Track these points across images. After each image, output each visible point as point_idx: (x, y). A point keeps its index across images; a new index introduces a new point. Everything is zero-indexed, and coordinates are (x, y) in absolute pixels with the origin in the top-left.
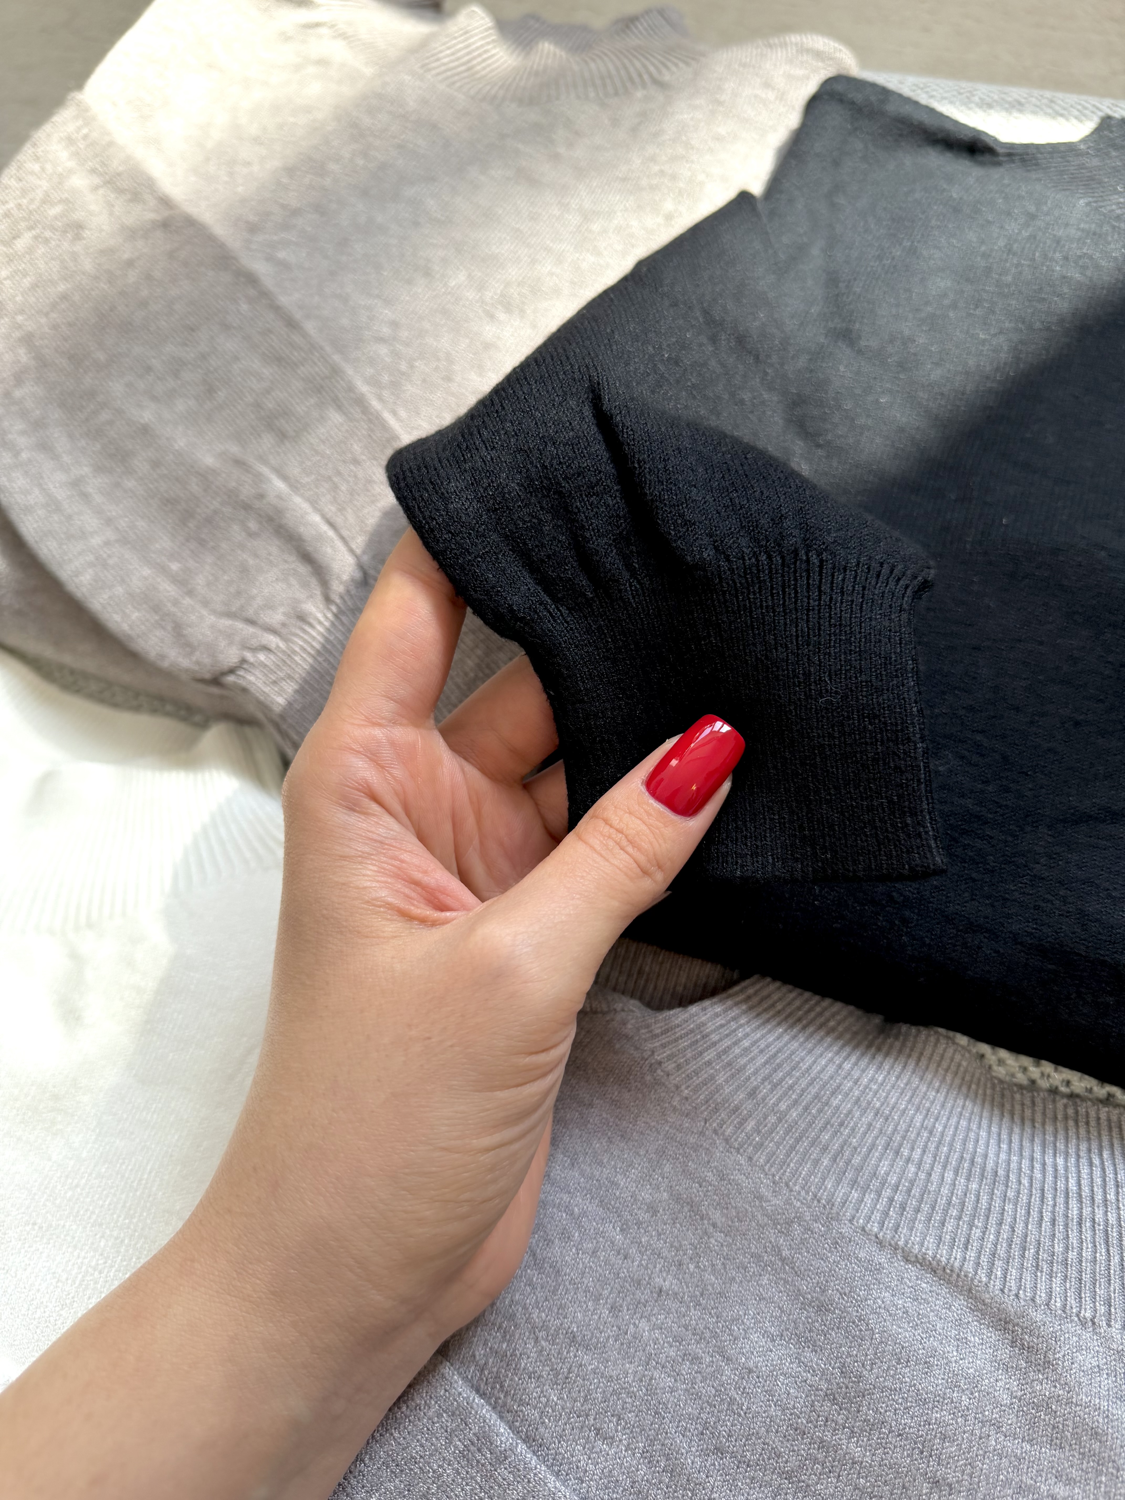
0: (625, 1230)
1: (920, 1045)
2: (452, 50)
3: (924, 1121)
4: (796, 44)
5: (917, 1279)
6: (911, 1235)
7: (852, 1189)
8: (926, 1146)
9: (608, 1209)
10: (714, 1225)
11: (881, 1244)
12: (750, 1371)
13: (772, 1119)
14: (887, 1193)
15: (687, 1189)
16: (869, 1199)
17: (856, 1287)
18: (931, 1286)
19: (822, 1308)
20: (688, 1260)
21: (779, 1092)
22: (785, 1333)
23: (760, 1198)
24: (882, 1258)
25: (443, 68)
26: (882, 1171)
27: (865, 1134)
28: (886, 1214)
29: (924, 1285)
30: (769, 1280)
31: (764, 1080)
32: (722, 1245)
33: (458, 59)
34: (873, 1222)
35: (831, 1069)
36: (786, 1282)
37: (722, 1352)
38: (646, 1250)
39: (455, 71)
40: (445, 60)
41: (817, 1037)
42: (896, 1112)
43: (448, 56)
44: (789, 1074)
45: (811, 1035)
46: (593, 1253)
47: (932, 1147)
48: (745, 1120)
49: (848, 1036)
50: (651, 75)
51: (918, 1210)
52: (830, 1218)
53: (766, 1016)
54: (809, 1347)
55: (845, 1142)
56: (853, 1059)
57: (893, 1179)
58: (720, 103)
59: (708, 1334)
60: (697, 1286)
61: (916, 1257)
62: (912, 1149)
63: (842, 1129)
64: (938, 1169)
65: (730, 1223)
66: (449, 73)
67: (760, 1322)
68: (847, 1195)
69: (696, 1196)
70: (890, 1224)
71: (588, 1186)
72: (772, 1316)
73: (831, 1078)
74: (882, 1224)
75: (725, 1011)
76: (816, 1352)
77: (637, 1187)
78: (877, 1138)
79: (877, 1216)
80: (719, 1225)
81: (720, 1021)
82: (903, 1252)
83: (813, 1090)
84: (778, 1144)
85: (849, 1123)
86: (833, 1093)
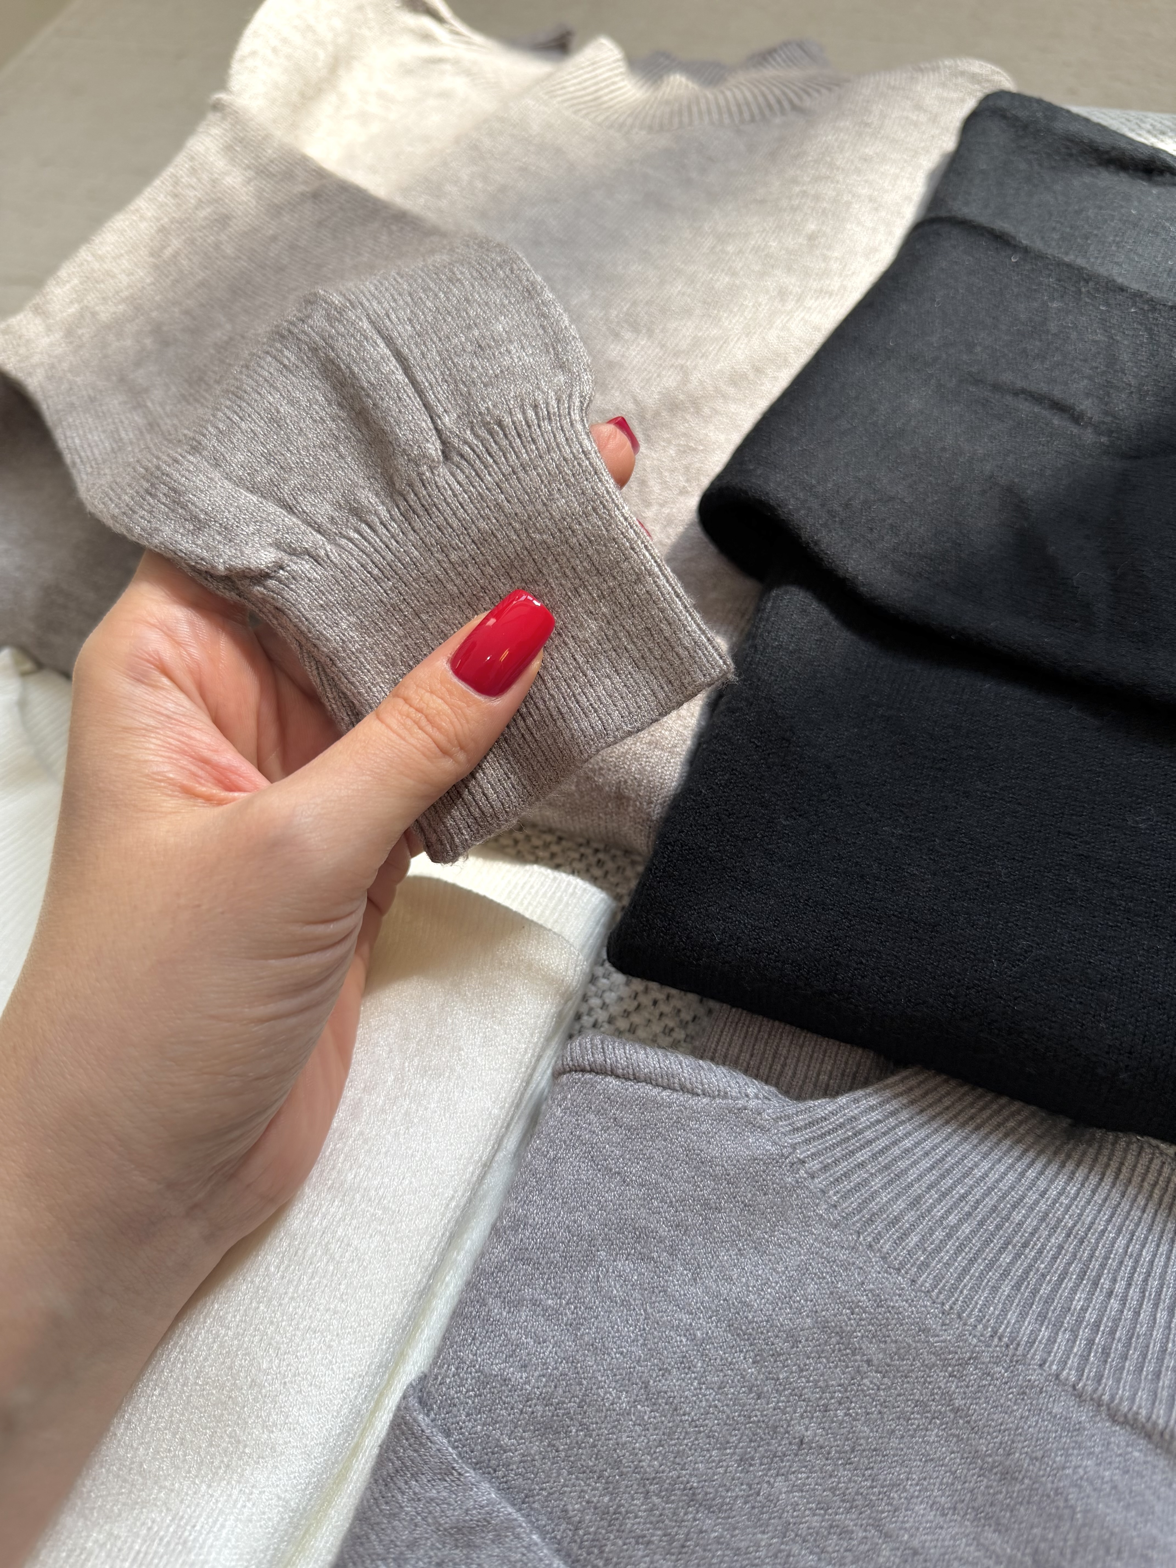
0: (758, 1362)
1: (1118, 1154)
2: (579, 79)
3: (1128, 1247)
4: (950, 68)
5: (1127, 1446)
6: (1118, 1389)
7: (1041, 1325)
8: (1131, 1278)
9: (738, 1335)
10: (869, 1362)
11: (1079, 1396)
12: (915, 1553)
13: (939, 1234)
14: (1084, 1333)
15: (835, 1316)
16: (1063, 1338)
17: (1051, 1450)
18: (1146, 1455)
19: (1007, 1475)
20: (836, 1405)
21: (949, 1201)
22: (959, 1506)
23: (926, 1331)
24: (1082, 1415)
25: (569, 96)
26: (1078, 1304)
27: (1055, 1258)
28: (1085, 1358)
29: (1136, 1454)
30: (937, 1435)
31: (930, 1188)
32: (878, 1389)
33: (585, 89)
34: (1070, 1370)
35: (1011, 1177)
36: (960, 1439)
37: (878, 1527)
38: (784, 1390)
39: (582, 100)
40: (572, 89)
41: (993, 1138)
42: (1093, 1234)
43: (574, 85)
44: (959, 1181)
45: (986, 1137)
46: (719, 1388)
47: (1138, 1278)
48: (906, 1234)
49: (1030, 1139)
50: (791, 102)
51: (1125, 1357)
52: (1016, 1361)
53: (931, 1112)
54: (990, 1526)
55: (1030, 1266)
56: (1038, 1165)
57: (1091, 1316)
58: (867, 125)
59: (860, 1501)
60: (847, 1439)
61: (1126, 1416)
62: (1114, 1281)
63: (1027, 1251)
64: (1147, 1306)
65: (888, 1360)
66: (575, 101)
67: (927, 1490)
68: (1034, 1333)
69: (847, 1325)
70: (1090, 1371)
71: (714, 1307)
72: (941, 1484)
73: (1012, 1188)
74: (1081, 1371)
75: (881, 1104)
76: (1000, 1532)
77: (774, 1310)
78: (1069, 1264)
79: (1073, 1361)
80: (875, 1362)
81: (875, 1116)
82: (1109, 1409)
83: (990, 1202)
84: (947, 1265)
85: (1035, 1244)
86: (1014, 1207)
